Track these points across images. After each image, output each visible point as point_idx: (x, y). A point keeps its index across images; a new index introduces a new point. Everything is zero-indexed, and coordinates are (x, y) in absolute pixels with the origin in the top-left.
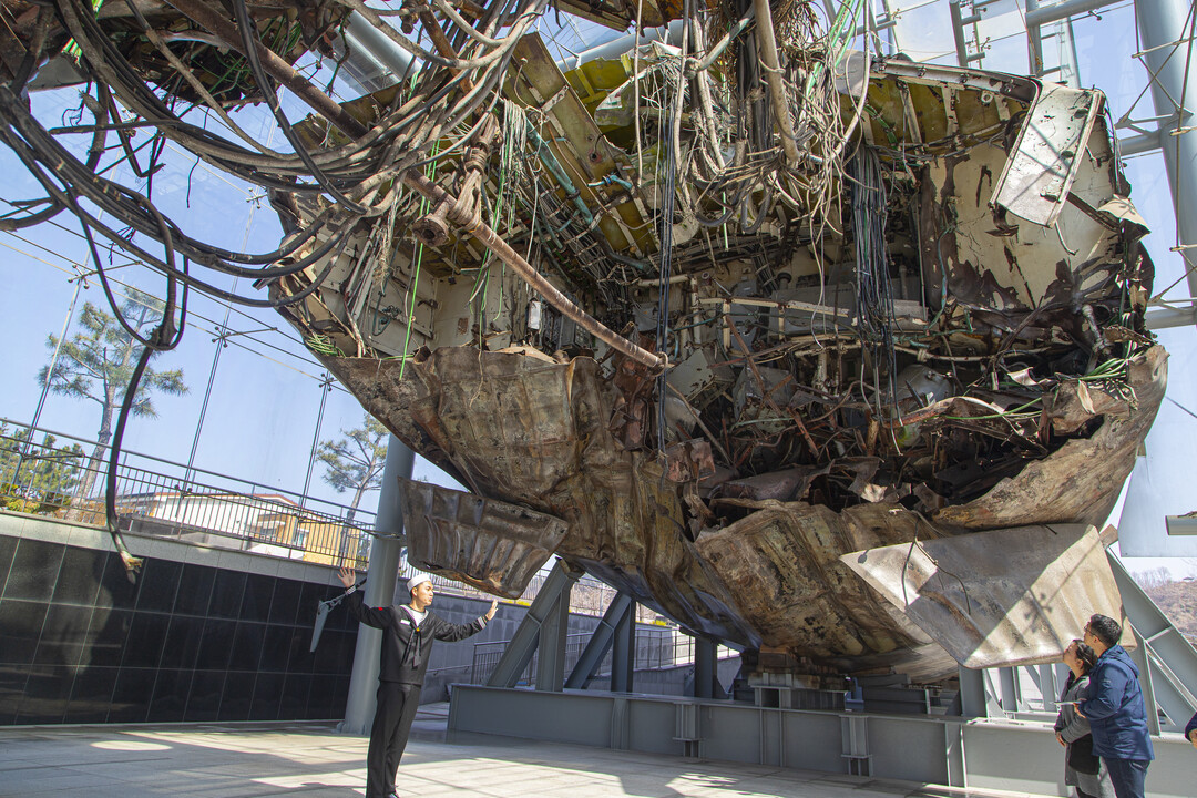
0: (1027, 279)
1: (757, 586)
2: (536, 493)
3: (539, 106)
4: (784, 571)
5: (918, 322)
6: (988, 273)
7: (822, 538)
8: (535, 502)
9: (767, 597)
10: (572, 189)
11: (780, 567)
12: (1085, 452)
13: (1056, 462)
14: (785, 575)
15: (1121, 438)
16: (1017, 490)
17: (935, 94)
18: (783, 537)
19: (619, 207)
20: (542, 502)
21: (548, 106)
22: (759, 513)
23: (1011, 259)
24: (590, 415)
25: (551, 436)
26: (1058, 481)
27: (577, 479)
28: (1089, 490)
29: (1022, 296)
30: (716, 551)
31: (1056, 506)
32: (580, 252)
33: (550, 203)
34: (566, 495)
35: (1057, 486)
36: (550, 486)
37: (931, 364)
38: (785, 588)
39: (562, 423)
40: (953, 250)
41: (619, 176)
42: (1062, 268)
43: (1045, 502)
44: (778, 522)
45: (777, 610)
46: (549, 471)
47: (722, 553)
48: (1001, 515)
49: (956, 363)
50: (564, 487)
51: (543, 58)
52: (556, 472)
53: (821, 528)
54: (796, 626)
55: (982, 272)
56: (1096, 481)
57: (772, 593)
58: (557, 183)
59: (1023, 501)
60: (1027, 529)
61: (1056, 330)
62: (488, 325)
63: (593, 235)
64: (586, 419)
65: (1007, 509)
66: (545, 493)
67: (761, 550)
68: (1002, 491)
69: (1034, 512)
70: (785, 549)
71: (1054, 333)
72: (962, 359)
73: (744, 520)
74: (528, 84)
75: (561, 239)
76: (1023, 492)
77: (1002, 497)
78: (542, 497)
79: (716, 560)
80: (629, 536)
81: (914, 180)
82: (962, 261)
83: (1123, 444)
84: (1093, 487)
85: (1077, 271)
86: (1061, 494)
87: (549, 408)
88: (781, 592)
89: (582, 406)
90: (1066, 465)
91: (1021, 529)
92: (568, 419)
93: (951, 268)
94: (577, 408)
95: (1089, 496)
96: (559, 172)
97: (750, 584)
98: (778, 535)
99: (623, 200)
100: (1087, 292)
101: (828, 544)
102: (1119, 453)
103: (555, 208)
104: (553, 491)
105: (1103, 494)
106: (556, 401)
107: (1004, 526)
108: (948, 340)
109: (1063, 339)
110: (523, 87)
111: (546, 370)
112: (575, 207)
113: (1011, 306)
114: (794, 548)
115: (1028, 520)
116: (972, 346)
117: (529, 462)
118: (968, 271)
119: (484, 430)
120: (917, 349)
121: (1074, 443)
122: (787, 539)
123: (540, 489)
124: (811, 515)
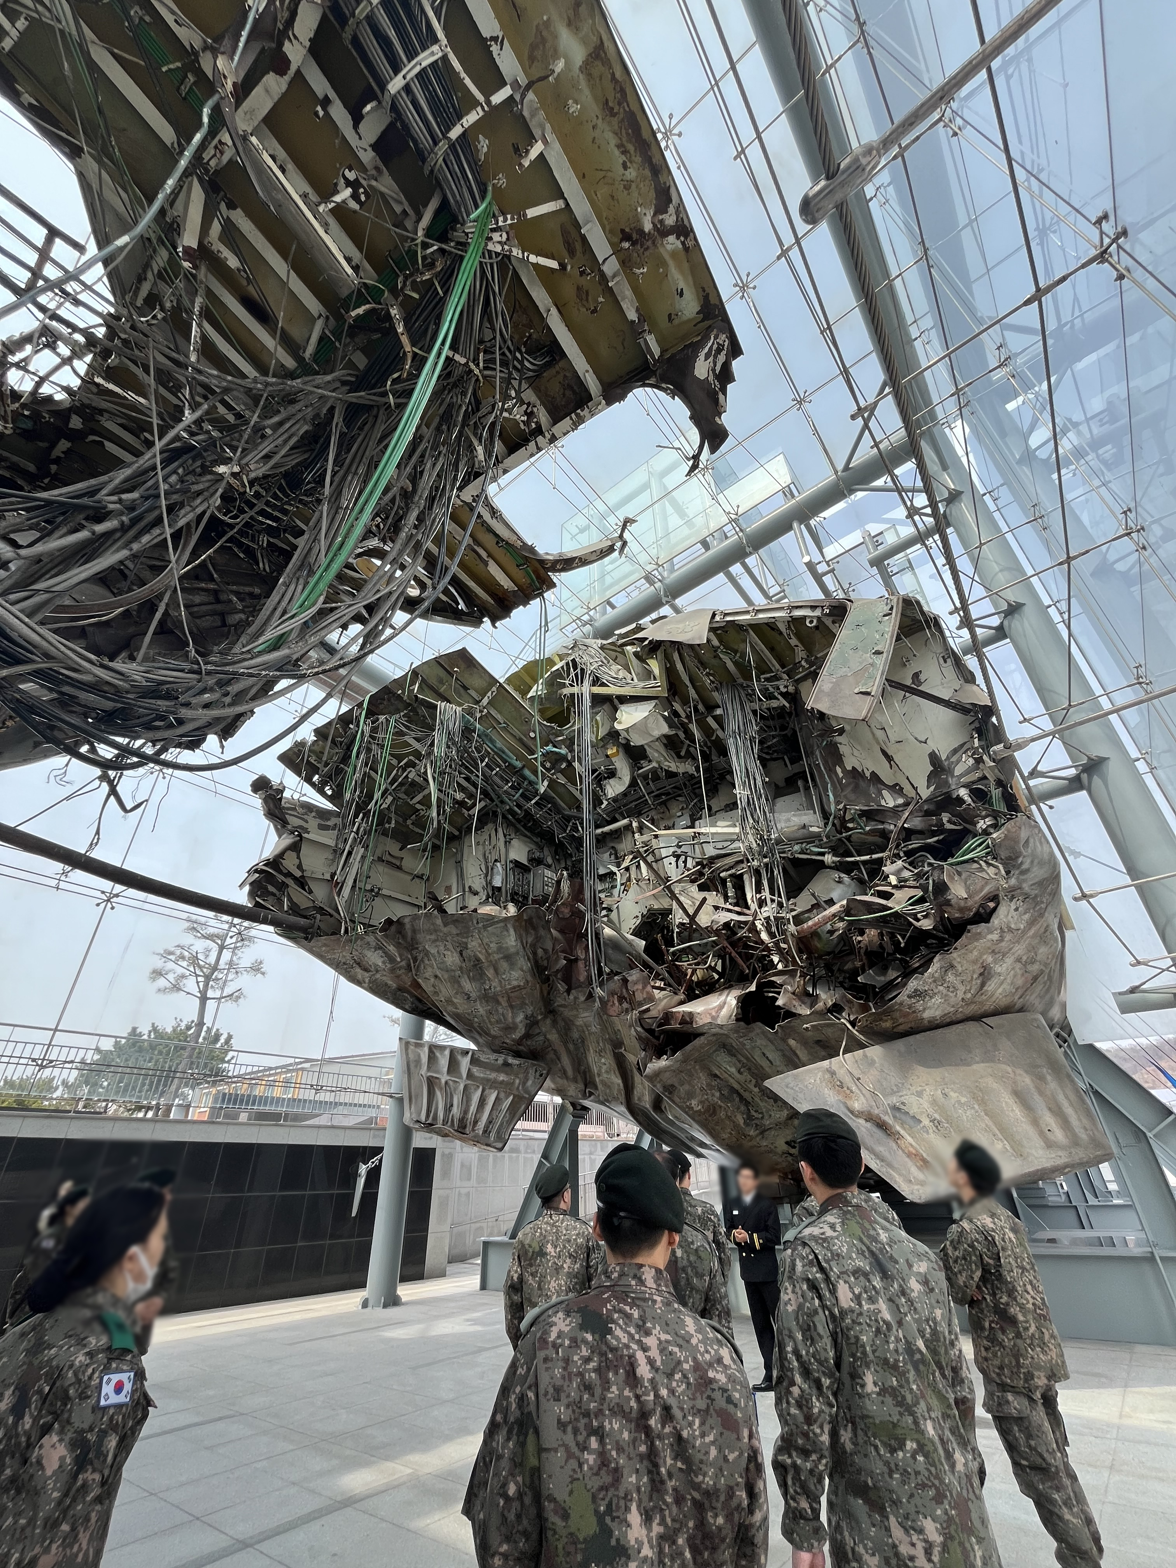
0: (907, 774)
1: (722, 1114)
2: (513, 1040)
3: (477, 702)
4: (746, 1095)
5: (815, 829)
6: (873, 774)
7: (770, 1057)
8: (514, 1048)
9: (736, 1126)
10: (518, 764)
11: (741, 1091)
12: (990, 937)
13: (963, 951)
14: (749, 1099)
15: (1027, 916)
16: (933, 986)
17: (773, 629)
18: (734, 1059)
19: (562, 772)
20: (521, 1048)
21: (485, 701)
22: (702, 1038)
23: (889, 758)
24: (548, 959)
25: (515, 983)
26: (974, 972)
27: (548, 1021)
28: (1015, 976)
29: (908, 790)
30: (669, 1082)
31: (984, 997)
32: (539, 814)
33: (502, 778)
34: (542, 1038)
35: (975, 976)
36: (523, 1031)
37: (838, 867)
38: (753, 1113)
39: (522, 970)
40: (838, 759)
41: (555, 746)
42: (934, 758)
43: (969, 996)
44: (724, 1046)
45: (752, 1138)
46: (520, 1017)
47: (676, 1085)
48: (927, 1015)
49: (865, 863)
50: (537, 1031)
51: (475, 666)
52: (526, 1017)
53: (766, 1046)
54: (779, 1150)
55: (868, 774)
56: (1019, 965)
57: (740, 1120)
58: (505, 761)
59: (945, 997)
60: (960, 1026)
61: (945, 817)
62: (467, 889)
63: (545, 797)
64: (545, 963)
65: (930, 1008)
66: (521, 1038)
67: (716, 1076)
68: (916, 990)
69: (962, 1007)
70: (739, 1072)
71: (945, 820)
72: (867, 857)
73: (689, 1047)
74: (466, 688)
75: (518, 806)
76: (941, 988)
77: (919, 996)
78: (519, 1042)
79: (670, 1093)
80: (607, 1072)
81: (787, 705)
82: (849, 768)
83: (1031, 923)
84: (1019, 972)
85: (948, 758)
86: (983, 985)
87: (508, 958)
88: (750, 1117)
89: (540, 952)
90: (975, 953)
91: (954, 1027)
92: (526, 965)
93: (841, 775)
94: (535, 953)
95: (1020, 982)
96: (504, 752)
97: (714, 1112)
98: (728, 1059)
99: (564, 766)
100: (962, 775)
101: (778, 1063)
102: (1031, 932)
103: (508, 782)
104: (527, 1036)
105: (1035, 979)
106: (512, 950)
107: (934, 1026)
108: (850, 841)
109: (954, 824)
110: (462, 691)
111: (498, 922)
112: (525, 778)
113: (900, 801)
114: (749, 1069)
115: (959, 1016)
116: (874, 844)
117: (501, 1011)
118: (855, 774)
119: (456, 986)
120: (823, 854)
121: (973, 928)
122: (739, 1061)
123: (516, 1035)
124: (752, 1035)
